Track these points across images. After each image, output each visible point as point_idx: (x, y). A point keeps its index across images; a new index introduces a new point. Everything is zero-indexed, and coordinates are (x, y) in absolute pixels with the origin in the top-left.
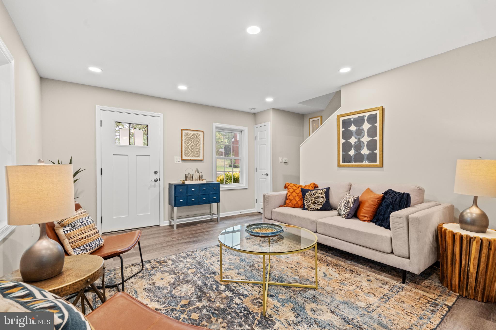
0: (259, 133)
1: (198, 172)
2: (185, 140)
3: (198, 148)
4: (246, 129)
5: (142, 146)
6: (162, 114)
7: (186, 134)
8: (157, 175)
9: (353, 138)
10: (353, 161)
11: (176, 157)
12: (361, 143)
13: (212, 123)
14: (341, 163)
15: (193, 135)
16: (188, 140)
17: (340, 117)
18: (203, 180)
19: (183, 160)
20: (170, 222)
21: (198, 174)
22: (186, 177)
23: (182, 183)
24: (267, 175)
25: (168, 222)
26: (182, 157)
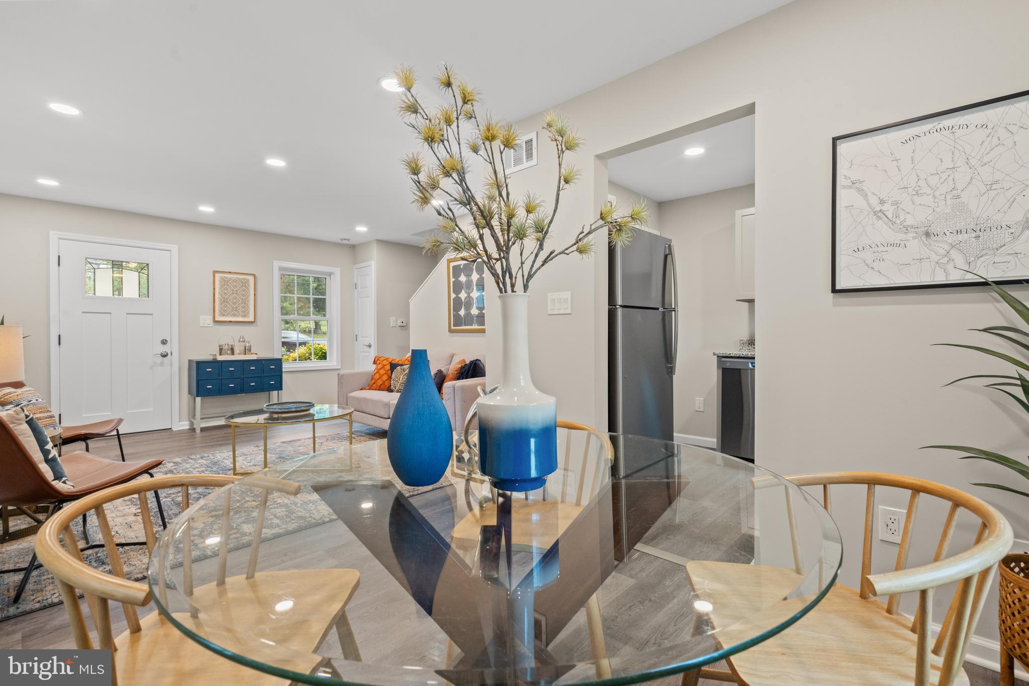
0: (359, 277)
1: (244, 342)
2: (220, 288)
3: (245, 302)
4: (337, 271)
5: (137, 298)
6: (177, 247)
7: (222, 278)
8: (165, 346)
9: (463, 291)
10: (464, 324)
11: (202, 317)
12: (471, 298)
13: (273, 262)
14: (452, 328)
15: (235, 281)
16: (226, 289)
17: (450, 262)
18: (251, 354)
19: (215, 322)
20: (192, 424)
21: (244, 343)
22: (221, 350)
23: (213, 359)
24: (370, 346)
25: (187, 423)
26: (214, 317)
